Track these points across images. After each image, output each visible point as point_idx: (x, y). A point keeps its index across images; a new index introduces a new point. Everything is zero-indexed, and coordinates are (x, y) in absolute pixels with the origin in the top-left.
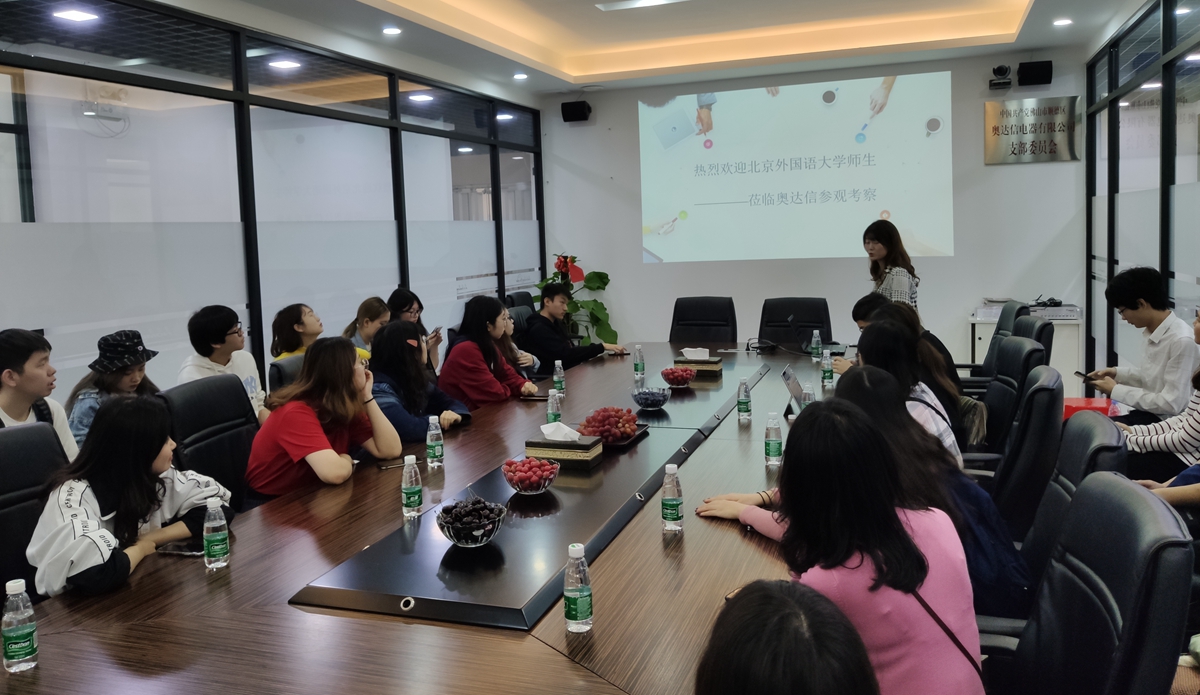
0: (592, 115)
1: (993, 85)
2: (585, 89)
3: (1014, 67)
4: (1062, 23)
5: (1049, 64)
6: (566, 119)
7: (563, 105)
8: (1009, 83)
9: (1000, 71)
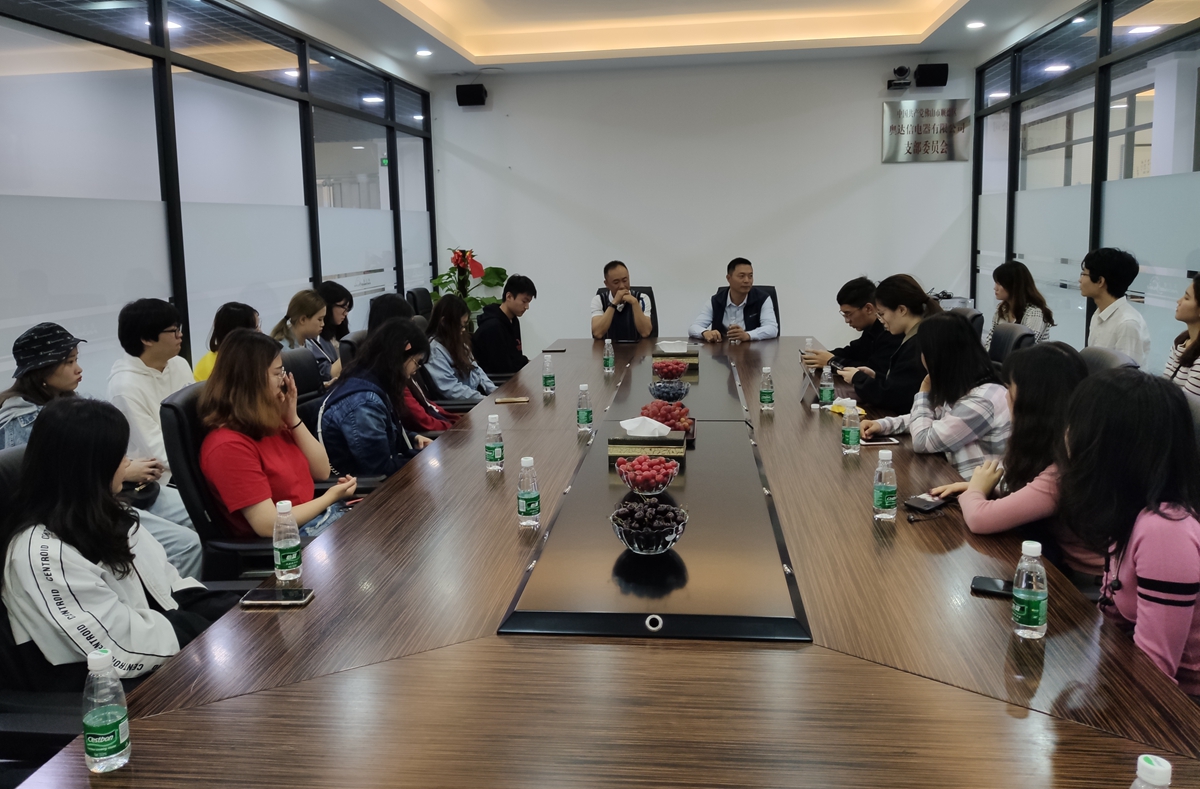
0: (487, 100)
1: (891, 85)
2: (483, 71)
3: (913, 68)
4: (975, 25)
5: (945, 67)
6: (461, 103)
7: (458, 87)
8: (908, 84)
9: (901, 71)
